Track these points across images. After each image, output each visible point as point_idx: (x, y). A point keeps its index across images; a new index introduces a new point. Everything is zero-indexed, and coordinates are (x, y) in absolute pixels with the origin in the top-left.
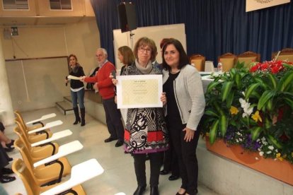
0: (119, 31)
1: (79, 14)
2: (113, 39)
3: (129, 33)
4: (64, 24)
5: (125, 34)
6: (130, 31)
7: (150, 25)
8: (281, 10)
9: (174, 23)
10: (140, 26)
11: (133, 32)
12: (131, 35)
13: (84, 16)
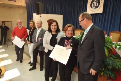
0: (36, 14)
1: (19, 4)
2: (33, 17)
3: (40, 15)
4: (12, 8)
5: (38, 15)
6: (40, 14)
7: (49, 14)
8: (99, 15)
9: (59, 14)
10: (45, 13)
11: (41, 15)
12: (40, 16)
13: (21, 5)
